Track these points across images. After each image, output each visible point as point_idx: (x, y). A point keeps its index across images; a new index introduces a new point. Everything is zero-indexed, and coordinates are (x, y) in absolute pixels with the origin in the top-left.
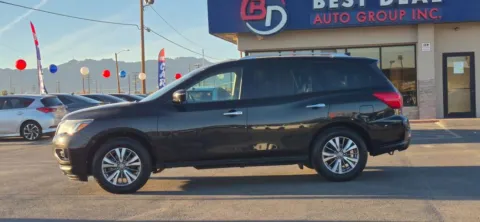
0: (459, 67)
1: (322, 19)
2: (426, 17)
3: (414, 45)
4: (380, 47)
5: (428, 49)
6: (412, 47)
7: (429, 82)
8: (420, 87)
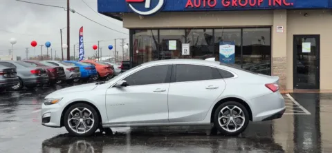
0: (306, 47)
1: (193, 4)
2: (280, 4)
3: (270, 27)
4: (242, 28)
5: (281, 31)
6: (268, 30)
7: (281, 59)
8: (274, 63)
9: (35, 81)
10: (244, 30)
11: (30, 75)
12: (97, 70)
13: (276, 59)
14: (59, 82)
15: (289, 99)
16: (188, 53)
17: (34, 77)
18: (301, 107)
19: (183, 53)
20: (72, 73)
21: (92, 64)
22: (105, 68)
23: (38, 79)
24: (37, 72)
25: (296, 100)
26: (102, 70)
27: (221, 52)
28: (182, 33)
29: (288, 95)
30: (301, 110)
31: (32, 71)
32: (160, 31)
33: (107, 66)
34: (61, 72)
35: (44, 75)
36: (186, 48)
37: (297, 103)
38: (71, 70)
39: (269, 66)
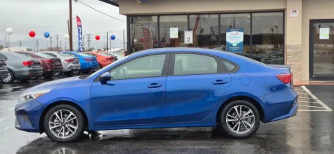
0: (325, 33)
3: (283, 11)
4: (251, 12)
5: (295, 15)
6: (281, 14)
7: (296, 47)
8: (288, 51)
9: (27, 73)
10: (254, 15)
11: (21, 67)
12: (98, 61)
13: (290, 47)
14: (57, 74)
15: (305, 92)
16: (191, 42)
17: (26, 69)
18: (319, 102)
19: (186, 42)
20: (71, 64)
21: (94, 55)
22: (108, 59)
23: (31, 71)
24: (29, 64)
25: (313, 93)
26: (104, 61)
27: (228, 40)
28: (184, 19)
29: (304, 87)
30: (319, 105)
31: (24, 63)
32: (161, 17)
33: (110, 57)
34: (58, 64)
35: (38, 67)
36: (189, 37)
37: (314, 97)
38: (70, 61)
39: (283, 55)
